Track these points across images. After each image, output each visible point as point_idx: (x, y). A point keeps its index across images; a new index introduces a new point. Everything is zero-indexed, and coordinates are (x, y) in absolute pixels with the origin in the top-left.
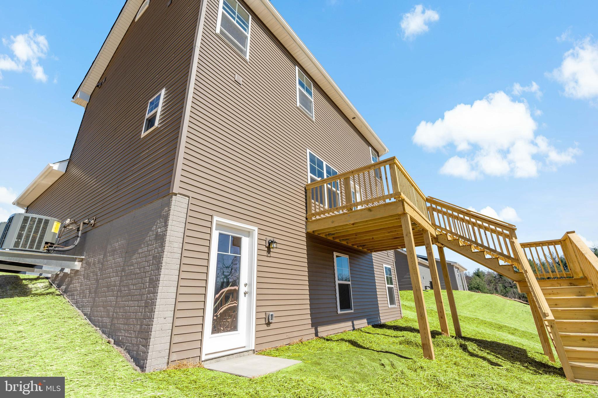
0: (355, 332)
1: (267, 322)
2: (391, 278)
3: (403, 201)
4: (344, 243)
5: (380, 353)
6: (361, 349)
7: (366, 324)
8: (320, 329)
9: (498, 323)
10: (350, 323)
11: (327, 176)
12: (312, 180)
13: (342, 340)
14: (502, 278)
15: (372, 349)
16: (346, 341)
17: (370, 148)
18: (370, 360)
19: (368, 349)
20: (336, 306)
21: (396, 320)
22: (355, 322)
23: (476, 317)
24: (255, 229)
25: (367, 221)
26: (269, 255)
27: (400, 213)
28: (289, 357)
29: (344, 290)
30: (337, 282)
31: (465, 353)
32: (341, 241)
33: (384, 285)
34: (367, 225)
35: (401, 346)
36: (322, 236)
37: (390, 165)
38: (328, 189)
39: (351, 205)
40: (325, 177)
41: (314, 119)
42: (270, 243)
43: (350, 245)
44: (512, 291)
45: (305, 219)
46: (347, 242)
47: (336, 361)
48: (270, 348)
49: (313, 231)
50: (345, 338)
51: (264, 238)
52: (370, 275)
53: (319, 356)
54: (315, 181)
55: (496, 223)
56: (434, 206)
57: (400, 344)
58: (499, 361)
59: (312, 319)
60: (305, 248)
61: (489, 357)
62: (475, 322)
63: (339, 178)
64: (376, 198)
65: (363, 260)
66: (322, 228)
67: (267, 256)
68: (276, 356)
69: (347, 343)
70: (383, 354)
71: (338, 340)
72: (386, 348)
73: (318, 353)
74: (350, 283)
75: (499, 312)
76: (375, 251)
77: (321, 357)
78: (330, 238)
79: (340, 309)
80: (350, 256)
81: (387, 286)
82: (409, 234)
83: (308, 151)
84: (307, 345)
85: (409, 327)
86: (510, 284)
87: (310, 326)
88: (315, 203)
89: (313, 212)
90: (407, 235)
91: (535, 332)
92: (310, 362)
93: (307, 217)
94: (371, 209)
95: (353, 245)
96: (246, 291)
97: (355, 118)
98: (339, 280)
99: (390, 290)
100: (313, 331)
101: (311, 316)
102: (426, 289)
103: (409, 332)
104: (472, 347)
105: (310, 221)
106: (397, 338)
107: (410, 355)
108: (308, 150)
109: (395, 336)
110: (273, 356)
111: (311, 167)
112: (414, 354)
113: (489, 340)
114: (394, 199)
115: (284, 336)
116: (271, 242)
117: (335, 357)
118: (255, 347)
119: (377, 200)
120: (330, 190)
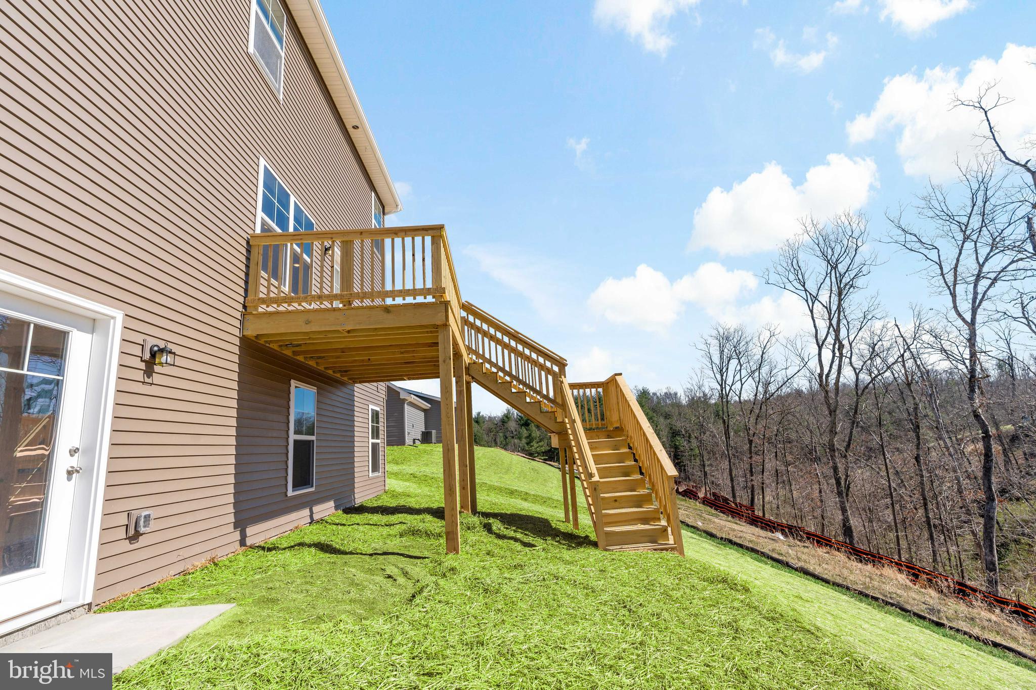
0: (314, 527)
1: (132, 532)
2: (378, 428)
3: (446, 304)
4: (312, 363)
5: (374, 557)
6: (339, 556)
7: (333, 510)
8: (250, 531)
9: (507, 487)
10: (306, 512)
11: (295, 229)
12: (265, 228)
13: (301, 544)
14: (504, 426)
15: (360, 552)
16: (310, 546)
17: (373, 193)
18: (366, 573)
19: (351, 553)
20: (284, 483)
21: (378, 498)
22: (316, 509)
23: (482, 481)
24: (119, 315)
25: (376, 329)
26: (150, 381)
27: (439, 323)
28: (194, 602)
29: (303, 451)
30: (293, 437)
31: (490, 535)
32: (308, 359)
33: (366, 440)
34: (377, 335)
35: (404, 539)
36: (273, 347)
37: (433, 237)
38: (294, 254)
39: (351, 294)
40: (291, 229)
41: (281, 97)
42: (155, 352)
43: (321, 368)
44: (513, 442)
45: (240, 308)
46: (317, 363)
47: (304, 587)
48: (135, 590)
49: (257, 337)
50: (307, 540)
51: (139, 338)
52: (348, 423)
53: (265, 585)
54: (271, 231)
55: (546, 355)
56: (471, 318)
57: (401, 536)
58: (529, 539)
59: (236, 514)
60: (236, 368)
61: (519, 536)
62: (483, 488)
63: (332, 238)
64: (400, 291)
65: (339, 395)
66: (282, 330)
67: (143, 383)
68: (160, 606)
69: (313, 550)
70: (381, 557)
71: (292, 547)
72: (379, 546)
73: (259, 579)
74: (313, 438)
75: (506, 473)
76: (360, 382)
77: (270, 585)
78: (288, 352)
79: (293, 488)
80: (319, 388)
81: (371, 441)
82: (447, 361)
83: (262, 162)
84: (228, 567)
85: (402, 506)
86: (512, 434)
87: (231, 528)
88: (268, 281)
89: (261, 295)
90: (444, 361)
91: (559, 496)
92: (251, 600)
93: (246, 305)
94: (389, 308)
95: (326, 368)
96: (72, 467)
97: (358, 127)
98: (296, 433)
99: (375, 447)
100: (237, 536)
101: (234, 508)
102: (414, 443)
103: (406, 515)
104: (497, 525)
105: (254, 312)
106: (392, 527)
107: (421, 552)
108: (261, 159)
109: (387, 523)
110: (152, 607)
111: (265, 199)
112: (425, 549)
113: (509, 512)
114: (433, 298)
115: (173, 557)
116: (159, 350)
117: (299, 581)
118: (94, 596)
119: (403, 294)
120: (299, 258)
